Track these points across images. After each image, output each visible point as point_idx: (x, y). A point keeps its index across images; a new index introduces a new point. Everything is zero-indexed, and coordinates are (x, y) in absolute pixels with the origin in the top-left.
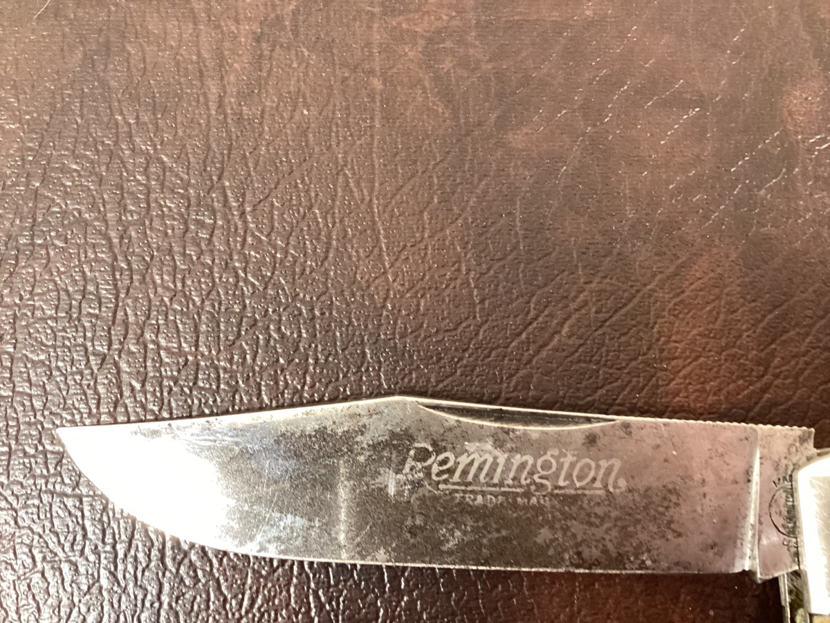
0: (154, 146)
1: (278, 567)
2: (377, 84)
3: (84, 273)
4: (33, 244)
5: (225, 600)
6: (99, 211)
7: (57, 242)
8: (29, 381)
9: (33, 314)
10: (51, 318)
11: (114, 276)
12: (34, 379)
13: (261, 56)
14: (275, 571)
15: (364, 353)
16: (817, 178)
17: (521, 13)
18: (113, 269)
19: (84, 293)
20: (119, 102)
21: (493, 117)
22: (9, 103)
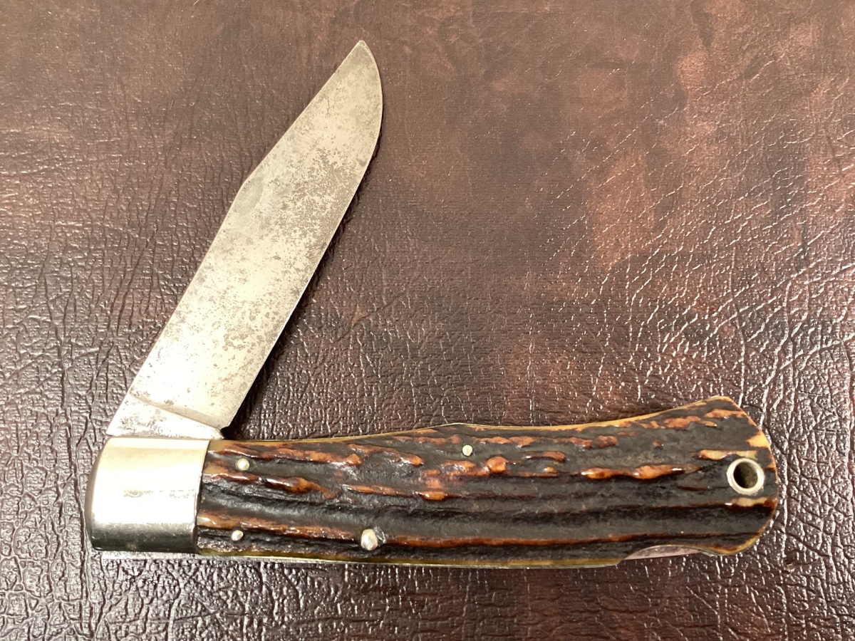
0: (267, 84)
1: (340, 339)
2: (407, 50)
3: (222, 157)
4: (190, 138)
5: (307, 356)
6: (233, 122)
7: (205, 138)
8: (187, 219)
9: (190, 179)
10: (201, 182)
11: (241, 160)
12: (189, 218)
13: (335, 32)
14: (338, 341)
15: (396, 213)
16: (700, 113)
17: (502, 8)
18: (240, 156)
19: (222, 168)
20: (246, 56)
21: (483, 71)
22: (178, 55)
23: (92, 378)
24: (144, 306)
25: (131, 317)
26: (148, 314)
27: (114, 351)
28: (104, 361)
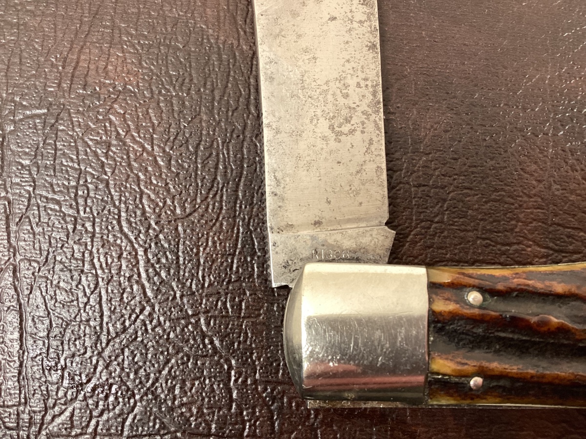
23: (38, 145)
24: (102, 64)
25: (87, 75)
26: (107, 73)
27: (64, 115)
28: (53, 125)
